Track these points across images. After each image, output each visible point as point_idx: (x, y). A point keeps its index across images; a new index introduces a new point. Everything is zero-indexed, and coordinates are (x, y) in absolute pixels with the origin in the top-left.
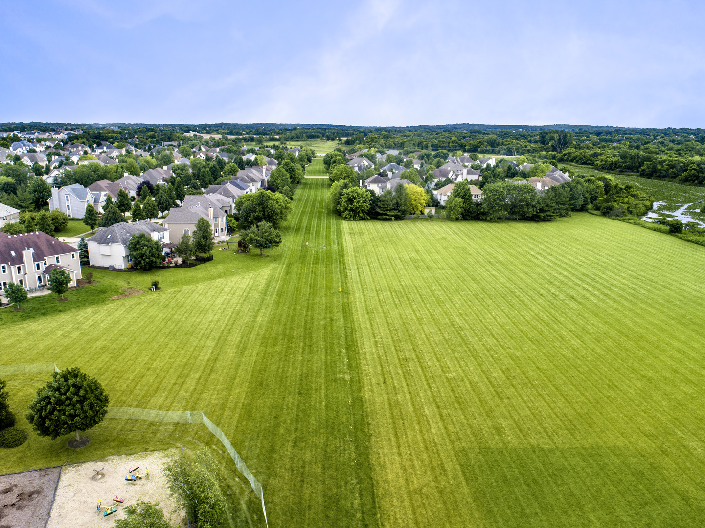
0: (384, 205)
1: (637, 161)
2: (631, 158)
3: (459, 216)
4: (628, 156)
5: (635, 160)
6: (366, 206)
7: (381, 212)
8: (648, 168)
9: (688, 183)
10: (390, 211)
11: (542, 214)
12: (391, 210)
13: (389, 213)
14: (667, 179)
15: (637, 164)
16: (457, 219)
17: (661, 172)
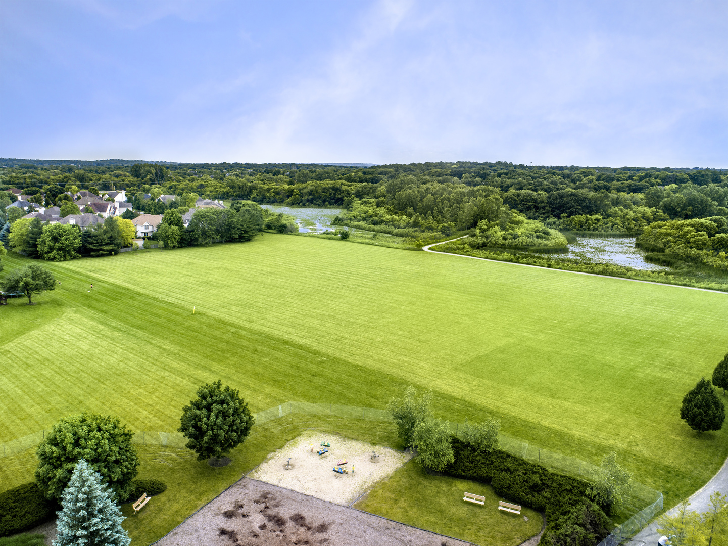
0: (97, 240)
1: (246, 190)
2: (240, 188)
3: (176, 244)
4: (237, 186)
5: (244, 189)
6: (78, 242)
7: (94, 248)
8: (257, 195)
9: (294, 206)
10: (104, 245)
11: (246, 235)
12: (107, 244)
13: (105, 248)
14: (275, 204)
15: (246, 193)
16: (174, 247)
17: (269, 198)
